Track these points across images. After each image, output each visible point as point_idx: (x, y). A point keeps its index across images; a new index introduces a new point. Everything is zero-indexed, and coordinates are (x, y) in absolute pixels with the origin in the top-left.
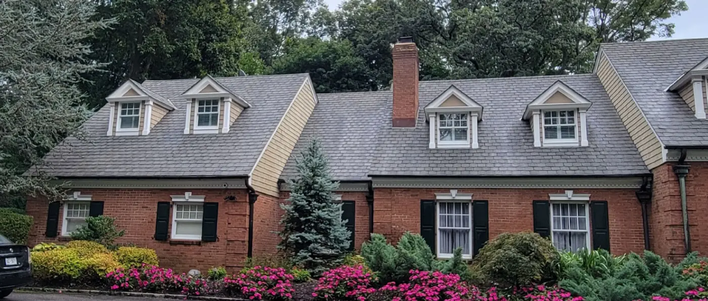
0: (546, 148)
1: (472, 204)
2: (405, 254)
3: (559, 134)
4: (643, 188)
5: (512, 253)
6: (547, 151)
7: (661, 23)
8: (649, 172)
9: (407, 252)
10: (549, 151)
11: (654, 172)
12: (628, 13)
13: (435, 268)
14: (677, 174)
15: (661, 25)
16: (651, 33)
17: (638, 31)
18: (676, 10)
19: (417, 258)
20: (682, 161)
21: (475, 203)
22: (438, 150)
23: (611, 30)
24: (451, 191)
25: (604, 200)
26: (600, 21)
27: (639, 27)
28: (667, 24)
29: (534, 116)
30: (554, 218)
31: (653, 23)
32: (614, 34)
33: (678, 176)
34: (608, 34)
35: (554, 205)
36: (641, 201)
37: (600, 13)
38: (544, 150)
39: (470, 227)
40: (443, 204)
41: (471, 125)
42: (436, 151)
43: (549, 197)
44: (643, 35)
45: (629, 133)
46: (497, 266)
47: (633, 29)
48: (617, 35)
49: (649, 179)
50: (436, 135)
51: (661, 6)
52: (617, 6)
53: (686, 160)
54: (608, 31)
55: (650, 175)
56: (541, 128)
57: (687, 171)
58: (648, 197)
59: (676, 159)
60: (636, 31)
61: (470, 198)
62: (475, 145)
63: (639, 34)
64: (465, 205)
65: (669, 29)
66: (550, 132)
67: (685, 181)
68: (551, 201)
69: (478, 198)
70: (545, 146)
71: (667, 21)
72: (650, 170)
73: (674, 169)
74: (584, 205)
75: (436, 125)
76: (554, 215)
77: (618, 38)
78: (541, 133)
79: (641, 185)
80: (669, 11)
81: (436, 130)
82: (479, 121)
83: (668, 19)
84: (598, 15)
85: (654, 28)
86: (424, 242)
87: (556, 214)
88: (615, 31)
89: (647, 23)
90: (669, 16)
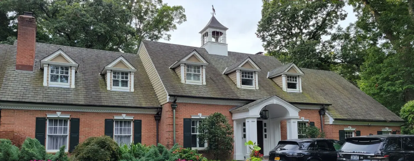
0: (113, 91)
1: (70, 121)
2: (27, 151)
3: (120, 84)
4: (158, 114)
5: (96, 147)
6: (113, 92)
7: (165, 33)
8: (160, 106)
9: (29, 150)
10: (115, 93)
11: (163, 106)
12: (151, 25)
13: (48, 158)
14: (172, 108)
15: (166, 34)
16: (160, 37)
17: (156, 35)
18: (172, 28)
19: (35, 153)
20: (175, 102)
21: (72, 120)
22: (49, 87)
23: (143, 32)
24: (57, 112)
25: (140, 119)
26: (138, 25)
27: (156, 33)
28: (168, 34)
29: (108, 73)
30: (116, 128)
31: (162, 33)
32: (144, 35)
33: (173, 108)
34: (142, 34)
35: (116, 121)
36: (156, 120)
37: (139, 21)
38: (112, 92)
39: (68, 133)
40: (51, 120)
41: (71, 74)
42: (47, 88)
43: (114, 117)
44: (157, 38)
45: (153, 87)
46: (87, 155)
47: (153, 34)
48: (146, 35)
49: (161, 110)
50: (48, 78)
51: (166, 25)
52: (147, 20)
53: (176, 102)
54: (142, 32)
55: (161, 108)
56: (111, 80)
57: (176, 107)
58: (159, 118)
59: (173, 101)
60: (154, 35)
61: (69, 117)
62: (73, 86)
63: (155, 37)
64: (65, 121)
65: (169, 36)
66: (116, 83)
67: (176, 111)
68: (115, 119)
69: (74, 116)
70: (113, 90)
71: (168, 33)
72: (161, 106)
73: (172, 105)
74: (131, 121)
75: (48, 72)
76: (115, 127)
77: (146, 37)
78: (111, 82)
79: (157, 112)
80: (169, 28)
81: (48, 75)
82: (76, 72)
83: (168, 32)
84: (137, 22)
85: (162, 35)
86: (39, 143)
87: (117, 126)
88: (145, 33)
89: (159, 32)
90: (169, 31)
